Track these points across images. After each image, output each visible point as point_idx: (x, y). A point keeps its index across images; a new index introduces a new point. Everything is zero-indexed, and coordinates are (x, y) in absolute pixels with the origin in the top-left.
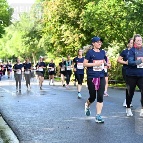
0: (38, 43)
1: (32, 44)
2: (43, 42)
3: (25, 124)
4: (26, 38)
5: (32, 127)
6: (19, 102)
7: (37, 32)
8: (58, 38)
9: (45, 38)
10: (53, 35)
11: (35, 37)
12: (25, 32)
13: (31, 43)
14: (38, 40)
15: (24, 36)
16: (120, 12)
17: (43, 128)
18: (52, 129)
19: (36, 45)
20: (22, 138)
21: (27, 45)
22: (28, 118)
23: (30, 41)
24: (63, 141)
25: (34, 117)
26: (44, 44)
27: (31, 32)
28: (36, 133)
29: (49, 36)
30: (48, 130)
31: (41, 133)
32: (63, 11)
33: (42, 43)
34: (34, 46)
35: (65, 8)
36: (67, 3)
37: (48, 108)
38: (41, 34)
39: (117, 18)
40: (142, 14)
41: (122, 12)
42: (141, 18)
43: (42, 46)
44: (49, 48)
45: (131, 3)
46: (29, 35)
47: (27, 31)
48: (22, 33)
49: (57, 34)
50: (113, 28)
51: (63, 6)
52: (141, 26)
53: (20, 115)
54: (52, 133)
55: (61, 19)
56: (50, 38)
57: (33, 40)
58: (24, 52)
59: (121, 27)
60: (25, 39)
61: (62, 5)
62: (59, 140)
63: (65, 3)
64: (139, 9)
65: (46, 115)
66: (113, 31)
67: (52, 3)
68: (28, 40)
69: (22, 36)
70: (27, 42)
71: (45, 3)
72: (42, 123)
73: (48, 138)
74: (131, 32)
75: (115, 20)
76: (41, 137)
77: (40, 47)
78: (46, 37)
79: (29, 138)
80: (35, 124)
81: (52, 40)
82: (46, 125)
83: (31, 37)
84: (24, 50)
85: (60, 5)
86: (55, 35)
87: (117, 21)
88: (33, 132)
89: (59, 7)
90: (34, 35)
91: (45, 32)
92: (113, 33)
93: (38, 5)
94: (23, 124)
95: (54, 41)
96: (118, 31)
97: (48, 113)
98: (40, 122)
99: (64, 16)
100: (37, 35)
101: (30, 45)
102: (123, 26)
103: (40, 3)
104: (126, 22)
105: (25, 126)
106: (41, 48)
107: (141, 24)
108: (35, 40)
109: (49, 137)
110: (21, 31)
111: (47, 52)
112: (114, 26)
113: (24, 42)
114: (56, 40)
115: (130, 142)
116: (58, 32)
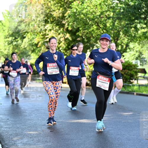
0: (21, 43)
1: (15, 45)
2: (27, 42)
3: (8, 128)
4: (9, 38)
5: (15, 130)
6: (1, 104)
7: (21, 32)
8: (42, 38)
9: (29, 39)
10: (37, 35)
11: (18, 37)
12: (8, 32)
13: (14, 43)
14: (22, 40)
15: (6, 36)
16: (107, 11)
17: (27, 131)
18: (37, 132)
19: (19, 45)
20: (5, 142)
21: (10, 46)
22: (11, 122)
23: (13, 41)
24: (47, 145)
25: (17, 121)
26: (28, 44)
27: (14, 32)
28: (19, 137)
29: (33, 36)
30: (32, 133)
31: (25, 137)
32: (47, 10)
33: (25, 43)
34: (17, 46)
35: (50, 7)
36: (52, 2)
37: (32, 111)
38: (25, 34)
39: (103, 17)
40: (129, 14)
41: (108, 12)
42: (128, 18)
43: (25, 47)
44: (33, 48)
45: (118, 2)
46: (12, 35)
47: (10, 30)
48: (5, 33)
49: (42, 33)
50: (99, 28)
51: (48, 5)
52: (128, 26)
53: (3, 119)
54: (36, 137)
55: (46, 18)
56: (34, 38)
57: (17, 40)
58: (7, 52)
59: (107, 27)
60: (7, 39)
61: (46, 4)
62: (43, 144)
63: (50, 2)
64: (126, 9)
65: (30, 118)
66: (99, 31)
67: (36, 1)
68: (11, 41)
69: (5, 36)
70: (10, 42)
71: (29, 1)
72: (26, 127)
73: (32, 142)
74: (117, 32)
75: (101, 20)
76: (25, 140)
77: (23, 48)
78: (29, 37)
79: (12, 142)
80: (18, 128)
81: (36, 40)
82: (29, 129)
83: (14, 37)
84: (7, 51)
85: (44, 4)
86: (39, 35)
87: (103, 21)
88: (16, 136)
89: (44, 6)
90: (17, 35)
91: (29, 32)
92: (99, 33)
93: (21, 3)
94: (6, 128)
95: (38, 41)
96: (105, 31)
97: (32, 116)
98: (24, 126)
99: (49, 15)
100: (21, 34)
101: (13, 45)
102: (109, 26)
103: (23, 2)
104: (112, 22)
105: (8, 129)
106: (25, 48)
107: (127, 24)
108: (18, 41)
109: (33, 140)
110: (4, 31)
111: (31, 52)
112: (101, 26)
113: (7, 42)
114: (41, 41)
115: (116, 146)
116: (43, 32)
